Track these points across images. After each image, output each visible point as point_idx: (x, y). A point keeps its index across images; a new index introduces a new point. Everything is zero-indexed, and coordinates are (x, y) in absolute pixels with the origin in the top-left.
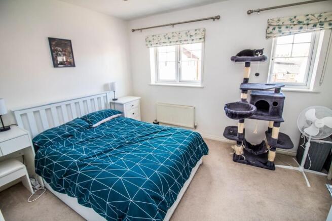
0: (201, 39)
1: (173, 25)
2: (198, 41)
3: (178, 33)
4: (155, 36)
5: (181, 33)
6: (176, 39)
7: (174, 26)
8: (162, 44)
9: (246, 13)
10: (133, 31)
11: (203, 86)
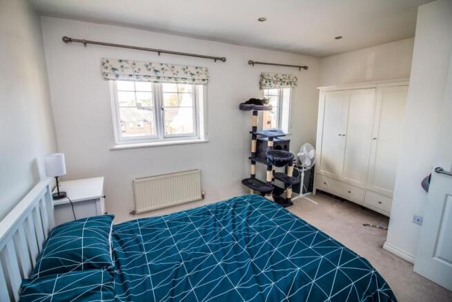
0: (204, 80)
1: (159, 52)
2: (201, 82)
3: (170, 66)
4: (127, 61)
5: (175, 67)
6: (169, 74)
7: (161, 53)
8: (141, 78)
9: (247, 64)
10: (67, 40)
11: (207, 140)
